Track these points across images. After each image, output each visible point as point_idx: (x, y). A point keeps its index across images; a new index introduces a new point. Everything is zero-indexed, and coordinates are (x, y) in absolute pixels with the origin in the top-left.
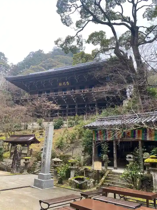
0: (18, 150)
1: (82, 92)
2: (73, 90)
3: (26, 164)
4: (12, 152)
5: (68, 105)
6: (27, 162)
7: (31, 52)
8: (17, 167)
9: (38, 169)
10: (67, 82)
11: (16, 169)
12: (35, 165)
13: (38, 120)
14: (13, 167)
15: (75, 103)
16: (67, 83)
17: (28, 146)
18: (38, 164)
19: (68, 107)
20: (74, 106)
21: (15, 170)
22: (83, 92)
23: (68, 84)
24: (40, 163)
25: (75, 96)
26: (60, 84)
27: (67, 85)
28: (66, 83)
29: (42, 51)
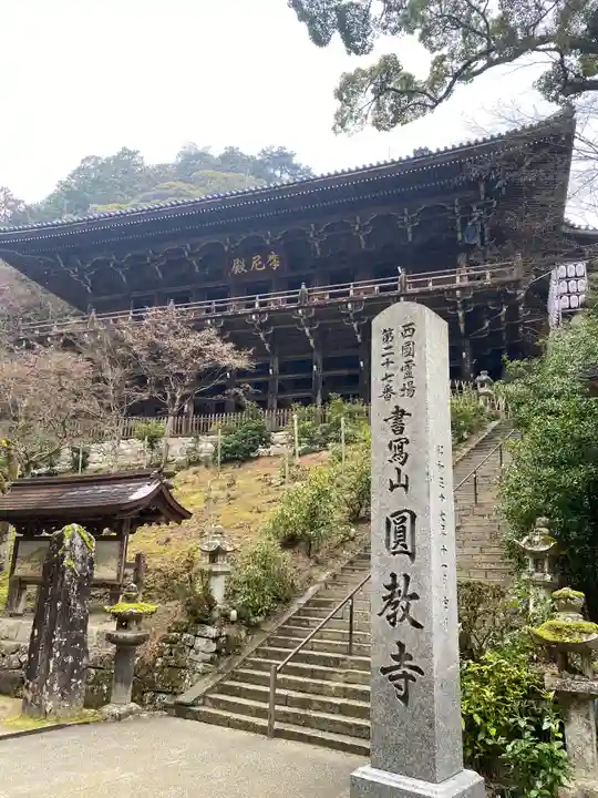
0: (73, 558)
1: (347, 294)
2: (303, 287)
3: (124, 649)
4: (18, 572)
5: (276, 360)
6: (129, 635)
7: (88, 159)
8: (69, 673)
9: (204, 674)
10: (273, 257)
11: (56, 688)
12: (182, 650)
13: (139, 424)
14: (40, 669)
15: (311, 350)
16: (271, 257)
17: (120, 538)
18: (200, 643)
19: (276, 367)
20: (307, 365)
21: (50, 689)
22: (351, 293)
23: (276, 265)
24: (215, 640)
25: (315, 318)
26: (238, 267)
27: (269, 268)
28: (264, 260)
29: (134, 154)
